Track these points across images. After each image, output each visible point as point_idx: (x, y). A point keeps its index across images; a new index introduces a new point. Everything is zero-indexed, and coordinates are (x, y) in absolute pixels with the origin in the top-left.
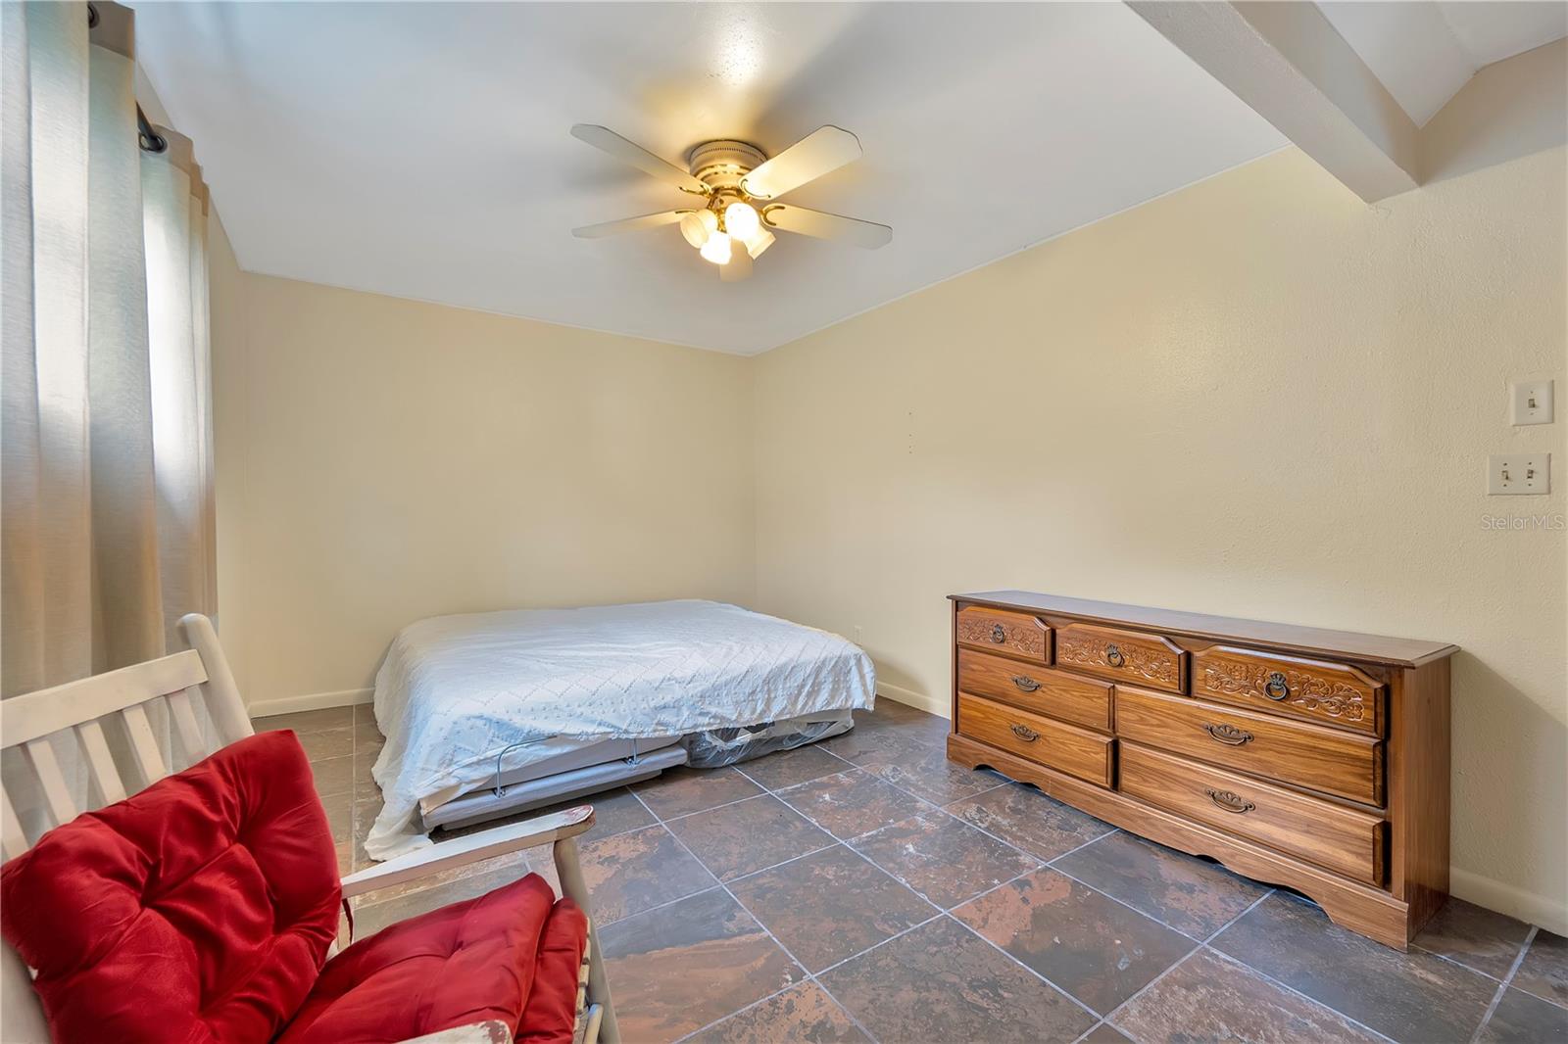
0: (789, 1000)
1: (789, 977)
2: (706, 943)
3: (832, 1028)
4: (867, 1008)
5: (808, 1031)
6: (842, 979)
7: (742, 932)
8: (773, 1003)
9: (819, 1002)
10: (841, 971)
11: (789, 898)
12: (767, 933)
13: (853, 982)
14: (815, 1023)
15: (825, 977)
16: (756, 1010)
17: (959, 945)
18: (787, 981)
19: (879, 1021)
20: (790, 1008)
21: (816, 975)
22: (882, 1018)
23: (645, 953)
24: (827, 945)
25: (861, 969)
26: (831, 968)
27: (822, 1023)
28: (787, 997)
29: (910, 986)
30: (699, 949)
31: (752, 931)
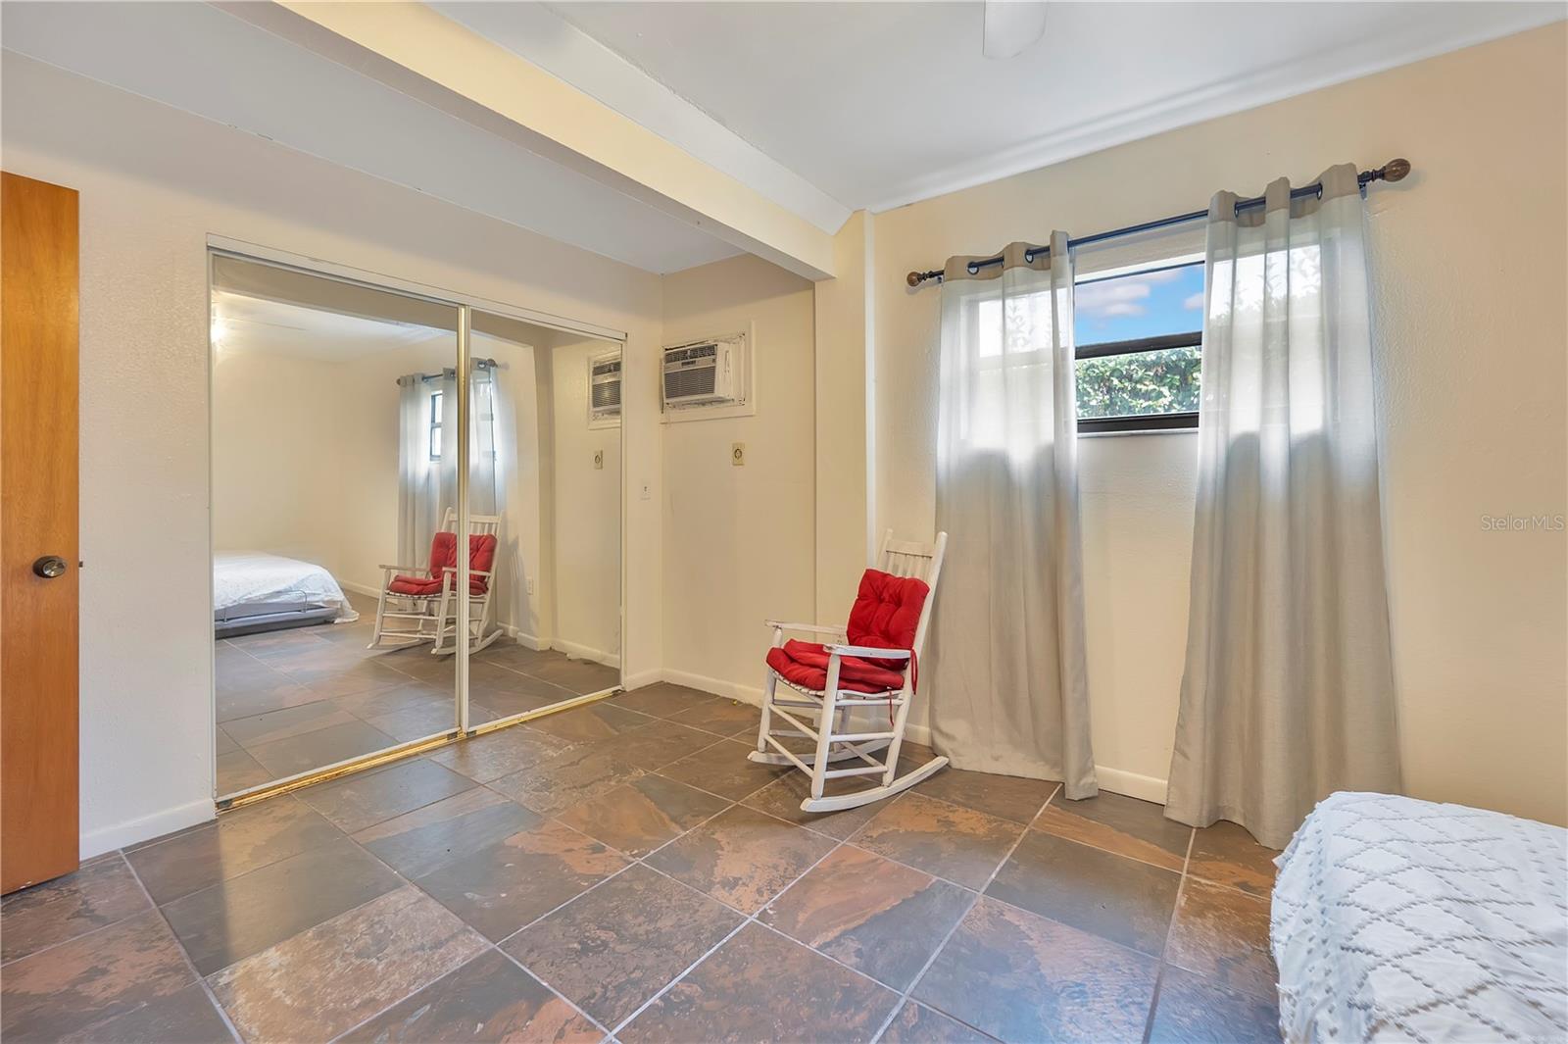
0: (762, 896)
1: (771, 912)
2: (861, 922)
3: (724, 888)
4: (700, 906)
5: (740, 882)
6: (725, 922)
7: (837, 940)
8: (774, 892)
9: (739, 901)
10: (727, 930)
11: (813, 999)
12: (813, 946)
13: (714, 922)
14: (737, 888)
15: (740, 920)
16: (784, 884)
17: (605, 987)
18: (770, 909)
19: (689, 900)
20: (759, 892)
21: (748, 922)
22: (687, 902)
23: (904, 900)
24: (747, 951)
25: (709, 935)
26: (738, 930)
27: (732, 888)
28: (766, 897)
29: (663, 931)
30: (863, 915)
31: (828, 945)
